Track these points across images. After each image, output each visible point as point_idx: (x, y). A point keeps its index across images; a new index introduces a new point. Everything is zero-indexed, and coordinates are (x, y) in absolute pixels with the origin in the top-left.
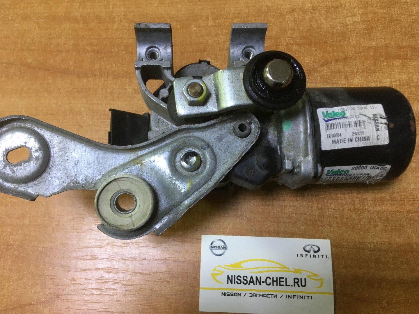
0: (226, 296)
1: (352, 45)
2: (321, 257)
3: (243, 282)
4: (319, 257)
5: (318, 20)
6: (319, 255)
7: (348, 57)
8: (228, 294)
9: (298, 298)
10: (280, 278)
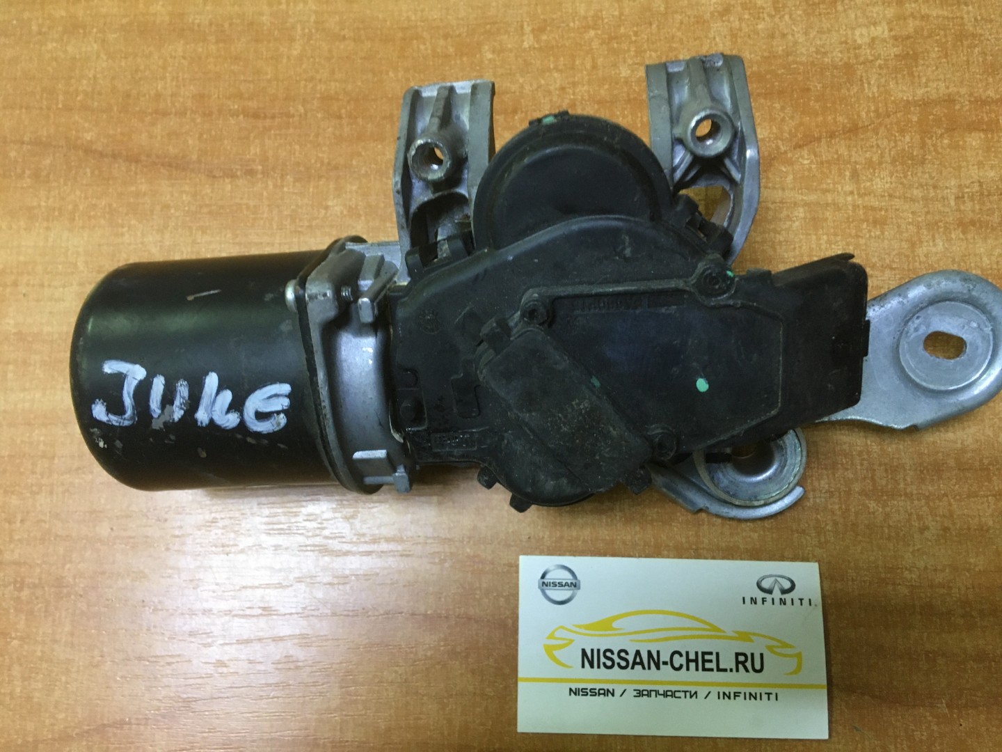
0: (580, 696)
1: (868, 97)
2: (797, 602)
3: (619, 664)
4: (793, 604)
5: (787, 34)
6: (792, 600)
7: (860, 125)
8: (584, 692)
9: (745, 699)
10: (704, 654)
